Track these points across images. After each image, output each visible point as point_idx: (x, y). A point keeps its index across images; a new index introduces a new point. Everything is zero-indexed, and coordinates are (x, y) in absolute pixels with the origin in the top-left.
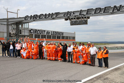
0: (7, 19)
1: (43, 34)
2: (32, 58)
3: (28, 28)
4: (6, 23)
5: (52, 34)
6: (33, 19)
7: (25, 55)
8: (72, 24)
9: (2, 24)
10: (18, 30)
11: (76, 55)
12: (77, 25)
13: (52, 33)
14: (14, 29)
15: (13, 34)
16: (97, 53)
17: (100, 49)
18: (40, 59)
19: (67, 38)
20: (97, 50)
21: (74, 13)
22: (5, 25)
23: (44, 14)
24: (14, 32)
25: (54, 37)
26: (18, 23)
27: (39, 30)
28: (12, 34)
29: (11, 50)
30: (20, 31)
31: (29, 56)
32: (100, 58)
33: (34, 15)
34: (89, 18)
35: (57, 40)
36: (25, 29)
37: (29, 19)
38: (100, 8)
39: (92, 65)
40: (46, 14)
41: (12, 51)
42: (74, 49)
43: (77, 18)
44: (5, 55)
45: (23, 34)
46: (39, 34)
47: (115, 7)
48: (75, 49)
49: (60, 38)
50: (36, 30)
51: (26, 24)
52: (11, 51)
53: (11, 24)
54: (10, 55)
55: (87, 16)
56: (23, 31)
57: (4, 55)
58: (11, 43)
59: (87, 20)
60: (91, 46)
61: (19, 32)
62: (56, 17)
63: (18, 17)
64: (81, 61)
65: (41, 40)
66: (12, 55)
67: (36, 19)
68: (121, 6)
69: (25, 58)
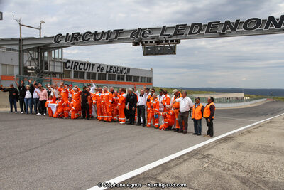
0: (20, 40)
1: (90, 71)
2: (69, 117)
3: (61, 59)
4: (17, 48)
5: (107, 72)
6: (71, 41)
7: (54, 110)
8: (146, 53)
9: (10, 49)
10: (41, 61)
11: (153, 113)
12: (156, 54)
13: (108, 70)
14: (33, 59)
15: (32, 69)
16: (191, 108)
17: (197, 101)
18: (84, 118)
19: (136, 79)
20: (192, 104)
21: (150, 31)
22: (16, 50)
23: (93, 32)
24: (34, 65)
25: (112, 78)
26: (41, 49)
27: (82, 63)
28: (29, 70)
29: (28, 99)
30: (46, 63)
31: (63, 112)
32: (197, 118)
33: (73, 34)
34: (178, 42)
35: (116, 83)
36: (55, 60)
37: (63, 41)
38: (200, 25)
39: (182, 132)
40: (96, 32)
41: (29, 102)
42: (148, 100)
43: (156, 42)
44: (16, 110)
45: (51, 69)
46: (83, 70)
47: (228, 22)
48: (151, 101)
49: (122, 79)
50: (78, 63)
51: (56, 51)
52: (27, 102)
53: (28, 50)
54: (26, 110)
55: (175, 38)
56: (51, 63)
57: (14, 109)
58: (28, 86)
59: (175, 47)
60: (181, 95)
61: (42, 65)
62: (116, 38)
63: (42, 37)
64: (162, 122)
65: (86, 81)
66: (29, 109)
67: (77, 40)
68: (238, 21)
69: (55, 115)
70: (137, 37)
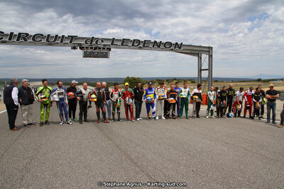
6: (18, 40)
21: (103, 40)
23: (45, 34)
34: (110, 50)
40: (49, 35)
47: (155, 42)
59: (108, 53)
67: (26, 40)
68: (161, 42)
70: (91, 43)
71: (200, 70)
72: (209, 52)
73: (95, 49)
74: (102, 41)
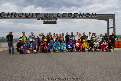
71: (108, 28)
72: (113, 17)
73: (49, 19)
74: (52, 15)
